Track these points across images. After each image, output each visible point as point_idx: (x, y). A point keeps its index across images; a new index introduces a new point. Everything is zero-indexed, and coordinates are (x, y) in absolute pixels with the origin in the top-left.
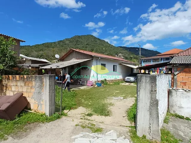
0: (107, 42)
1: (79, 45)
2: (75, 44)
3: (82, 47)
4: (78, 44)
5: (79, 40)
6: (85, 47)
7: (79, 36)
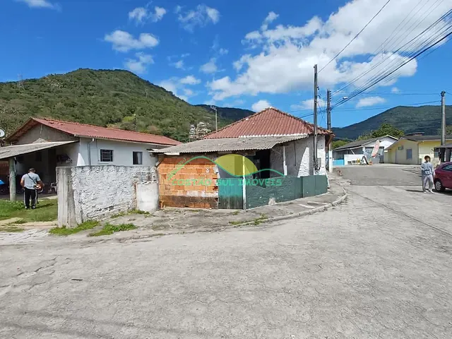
0: (171, 93)
1: (93, 94)
2: (79, 91)
3: (102, 102)
4: (89, 94)
5: (93, 82)
6: (111, 102)
7: (92, 72)
